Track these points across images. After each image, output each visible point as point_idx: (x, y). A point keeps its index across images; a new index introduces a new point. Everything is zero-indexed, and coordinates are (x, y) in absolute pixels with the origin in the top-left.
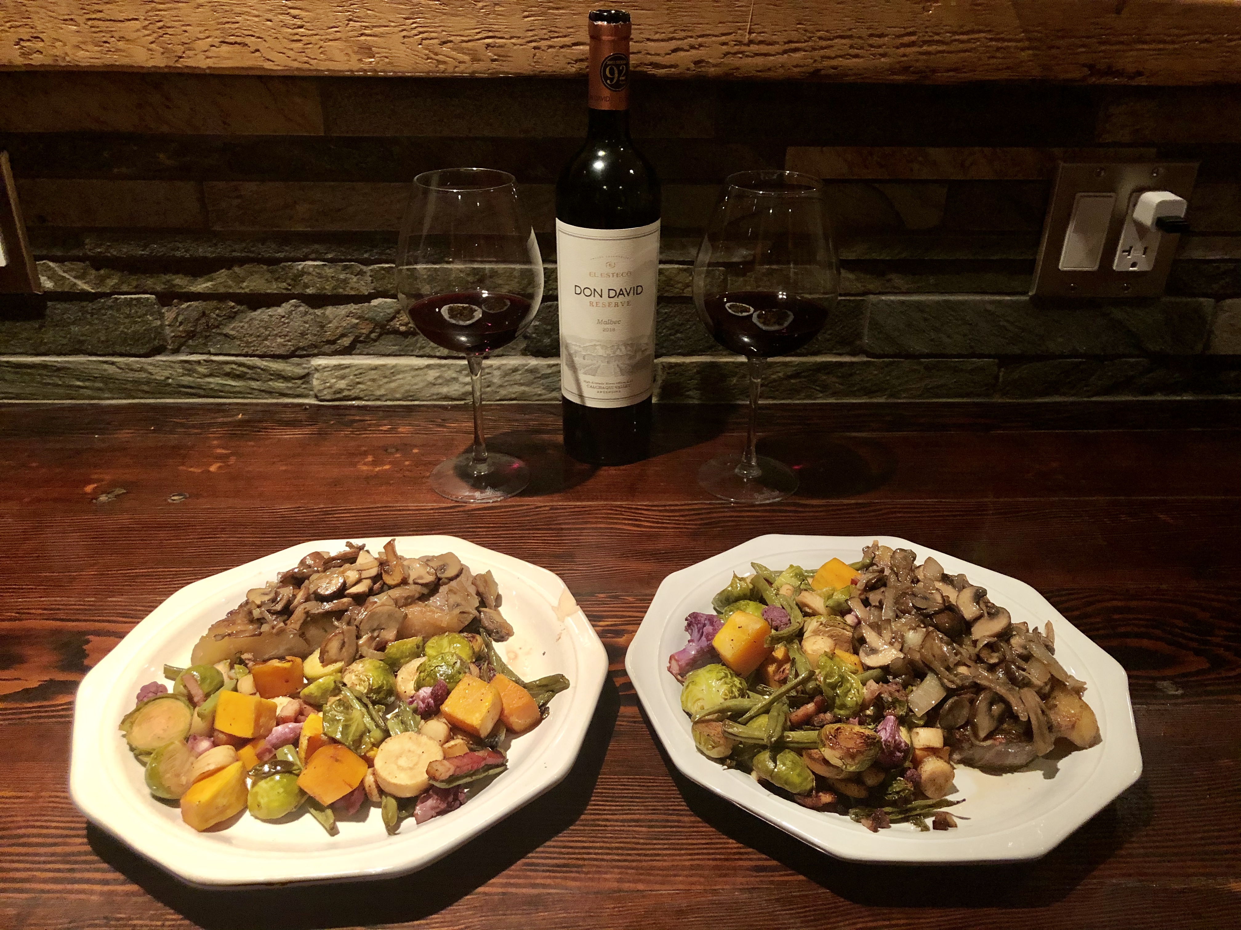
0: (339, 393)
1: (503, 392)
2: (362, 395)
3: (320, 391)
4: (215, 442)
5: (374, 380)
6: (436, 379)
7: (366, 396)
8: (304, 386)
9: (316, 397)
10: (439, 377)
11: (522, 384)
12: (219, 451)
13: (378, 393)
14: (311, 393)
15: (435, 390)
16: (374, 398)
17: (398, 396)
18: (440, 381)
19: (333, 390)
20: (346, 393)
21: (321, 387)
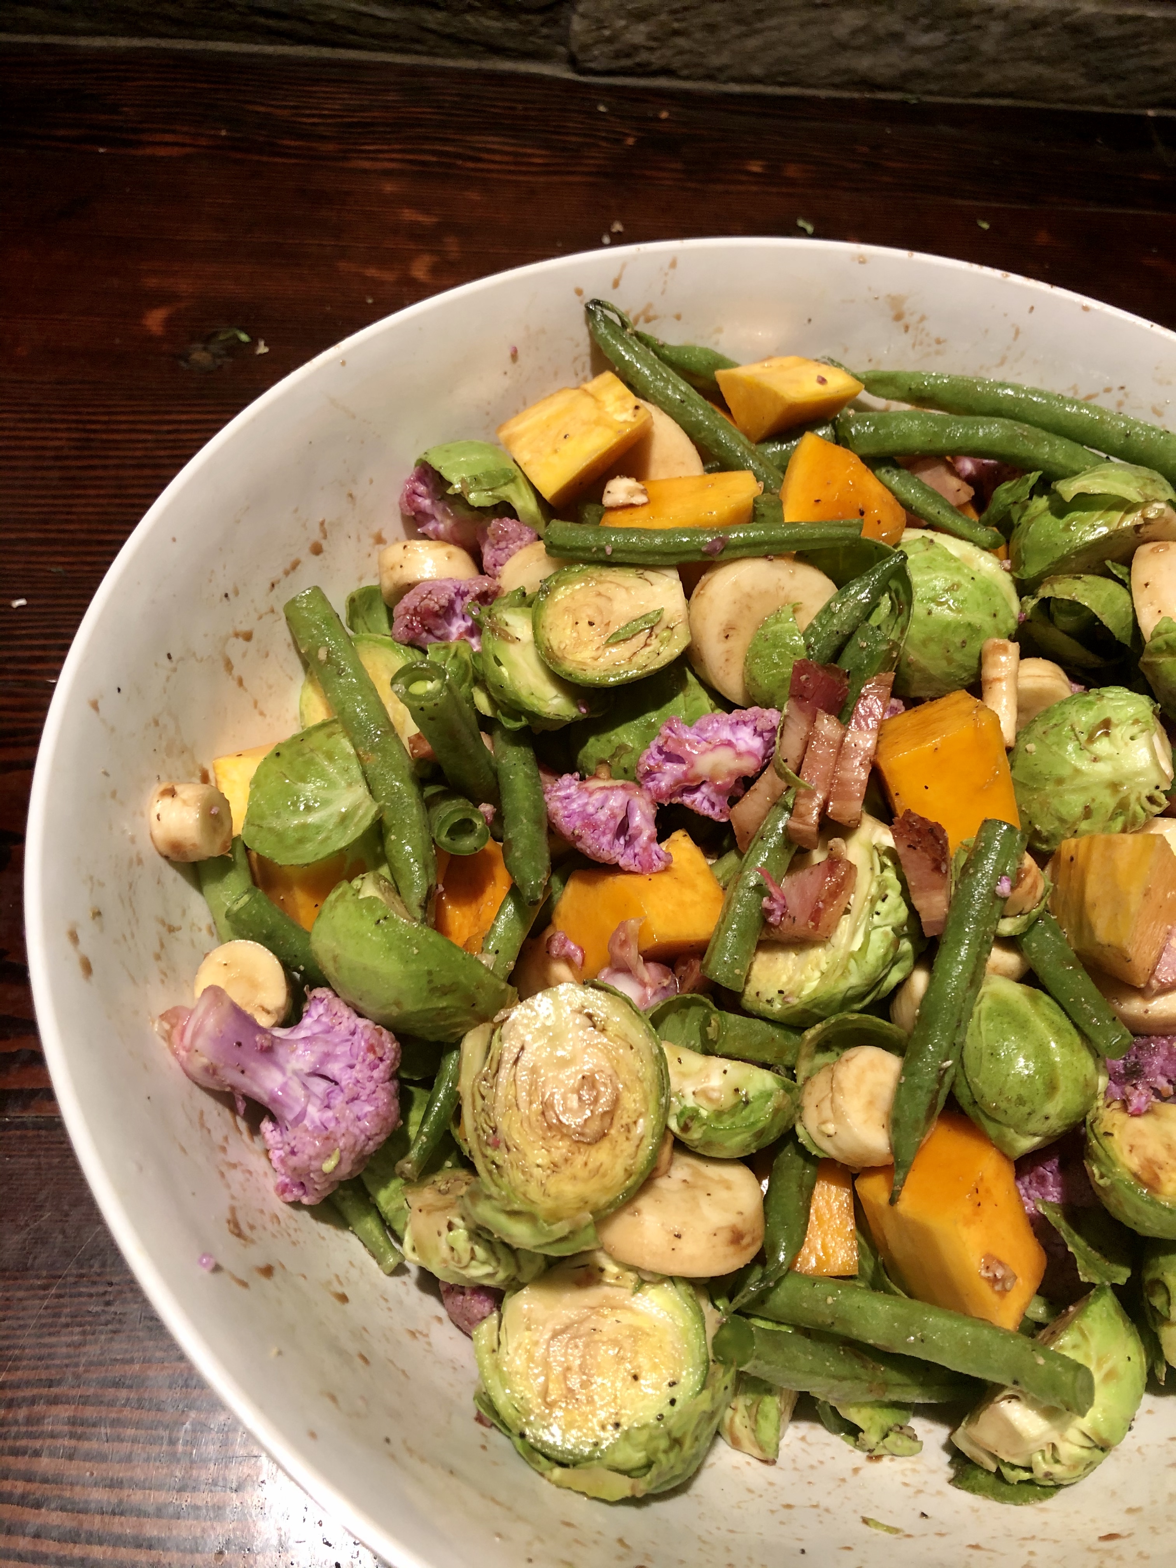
0: (628, 55)
1: (992, 76)
2: (676, 62)
3: (585, 48)
4: (389, 188)
5: (711, 28)
6: (854, 33)
7: (686, 66)
8: (545, 31)
9: (573, 62)
10: (864, 30)
11: (1040, 60)
12: (409, 215)
13: (716, 61)
14: (561, 49)
15: (846, 61)
16: (701, 71)
17: (756, 70)
18: (862, 39)
19: (617, 46)
20: (643, 57)
21: (588, 39)
